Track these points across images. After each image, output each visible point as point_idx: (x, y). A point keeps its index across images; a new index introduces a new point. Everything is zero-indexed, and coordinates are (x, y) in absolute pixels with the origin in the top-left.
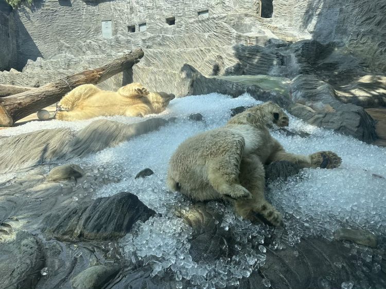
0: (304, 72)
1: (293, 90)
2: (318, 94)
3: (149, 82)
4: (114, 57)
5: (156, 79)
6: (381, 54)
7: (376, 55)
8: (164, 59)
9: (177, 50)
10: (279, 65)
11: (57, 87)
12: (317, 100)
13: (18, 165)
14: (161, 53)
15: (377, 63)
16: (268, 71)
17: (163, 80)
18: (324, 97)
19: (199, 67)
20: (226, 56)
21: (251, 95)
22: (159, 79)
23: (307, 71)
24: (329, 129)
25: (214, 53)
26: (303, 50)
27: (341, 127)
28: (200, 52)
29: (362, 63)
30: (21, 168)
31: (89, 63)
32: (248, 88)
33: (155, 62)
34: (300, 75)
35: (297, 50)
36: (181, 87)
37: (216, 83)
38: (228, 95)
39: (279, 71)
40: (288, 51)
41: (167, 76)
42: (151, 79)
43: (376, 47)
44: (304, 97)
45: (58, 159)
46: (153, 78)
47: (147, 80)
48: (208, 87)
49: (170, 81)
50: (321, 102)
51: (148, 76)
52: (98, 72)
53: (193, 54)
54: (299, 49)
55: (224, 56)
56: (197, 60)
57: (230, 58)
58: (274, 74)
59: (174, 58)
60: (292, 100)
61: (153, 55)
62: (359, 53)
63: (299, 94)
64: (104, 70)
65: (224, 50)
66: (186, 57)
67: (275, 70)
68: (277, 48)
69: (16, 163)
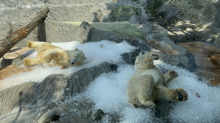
0: (151, 20)
1: (146, 34)
2: (161, 36)
3: (58, 31)
4: (24, 9)
5: (63, 30)
6: (190, 8)
7: (187, 8)
8: (62, 12)
9: (70, 6)
10: (135, 15)
11: (3, 46)
12: (161, 40)
13: (8, 112)
14: (59, 7)
15: (188, 13)
16: (129, 19)
17: (69, 30)
18: (164, 39)
19: (87, 16)
20: (103, 10)
21: (128, 42)
22: (65, 30)
23: (152, 20)
24: (174, 65)
25: (96, 8)
26: (147, 4)
27: (180, 64)
28: (86, 7)
29: (180, 12)
30: (12, 113)
31: (4, 13)
32: (125, 38)
33: (56, 13)
34: (149, 23)
35: (144, 4)
36: (82, 36)
37: (105, 34)
38: (114, 41)
39: (136, 20)
40: (139, 5)
41: (71, 28)
42: (59, 30)
43: (186, 4)
44: (154, 38)
45: (32, 104)
46: (61, 29)
47: (57, 30)
48: (100, 36)
49: (74, 32)
50: (163, 42)
51: (57, 27)
52: (25, 30)
53: (82, 8)
54: (145, 3)
55: (102, 10)
56: (85, 12)
57: (106, 11)
58: (134, 22)
59: (69, 10)
60: (148, 40)
61: (54, 9)
62: (178, 6)
63: (151, 36)
64: (29, 28)
65: (102, 6)
66: (77, 10)
67: (133, 18)
68: (132, 2)
69: (7, 111)
